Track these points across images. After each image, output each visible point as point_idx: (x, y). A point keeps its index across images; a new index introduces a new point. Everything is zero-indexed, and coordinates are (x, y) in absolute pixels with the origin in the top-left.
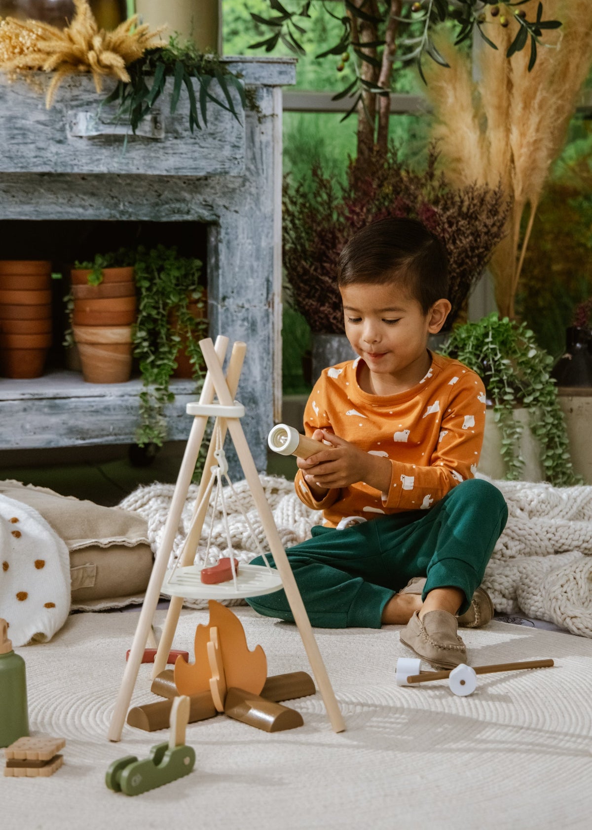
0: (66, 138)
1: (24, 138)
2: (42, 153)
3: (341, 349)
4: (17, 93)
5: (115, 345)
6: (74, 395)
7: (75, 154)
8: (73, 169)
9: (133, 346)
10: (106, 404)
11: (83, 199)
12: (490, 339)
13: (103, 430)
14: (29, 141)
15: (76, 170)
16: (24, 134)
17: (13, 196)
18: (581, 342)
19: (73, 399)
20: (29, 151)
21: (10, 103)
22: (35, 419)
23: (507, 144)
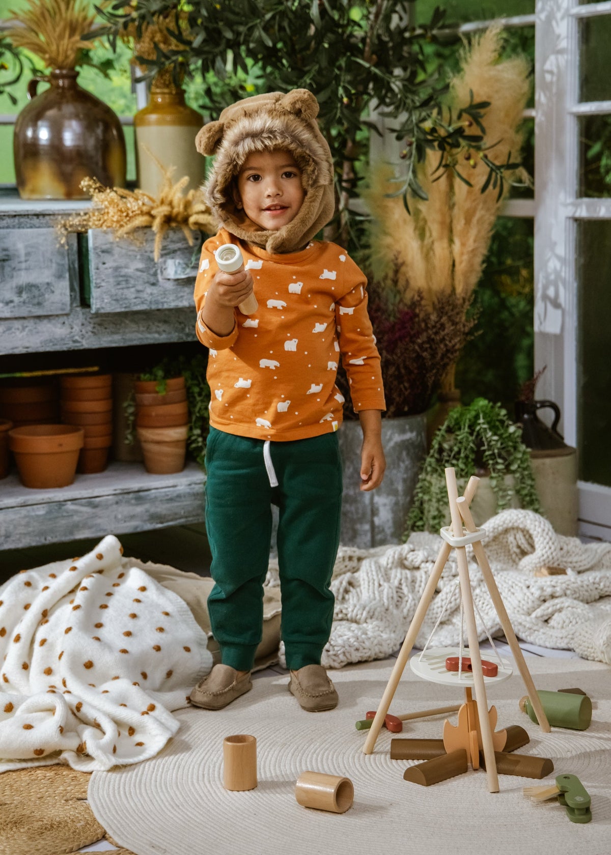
0: (158, 281)
1: (127, 283)
2: (141, 295)
3: (348, 432)
4: (121, 248)
5: (175, 443)
6: (153, 487)
7: (165, 294)
8: (163, 305)
9: (188, 442)
10: (178, 492)
11: (158, 327)
12: (481, 421)
13: (176, 514)
14: (130, 286)
15: (166, 306)
16: (127, 281)
17: (106, 328)
18: (528, 413)
19: (153, 491)
20: (130, 294)
21: (116, 256)
22: (125, 510)
23: (451, 252)
